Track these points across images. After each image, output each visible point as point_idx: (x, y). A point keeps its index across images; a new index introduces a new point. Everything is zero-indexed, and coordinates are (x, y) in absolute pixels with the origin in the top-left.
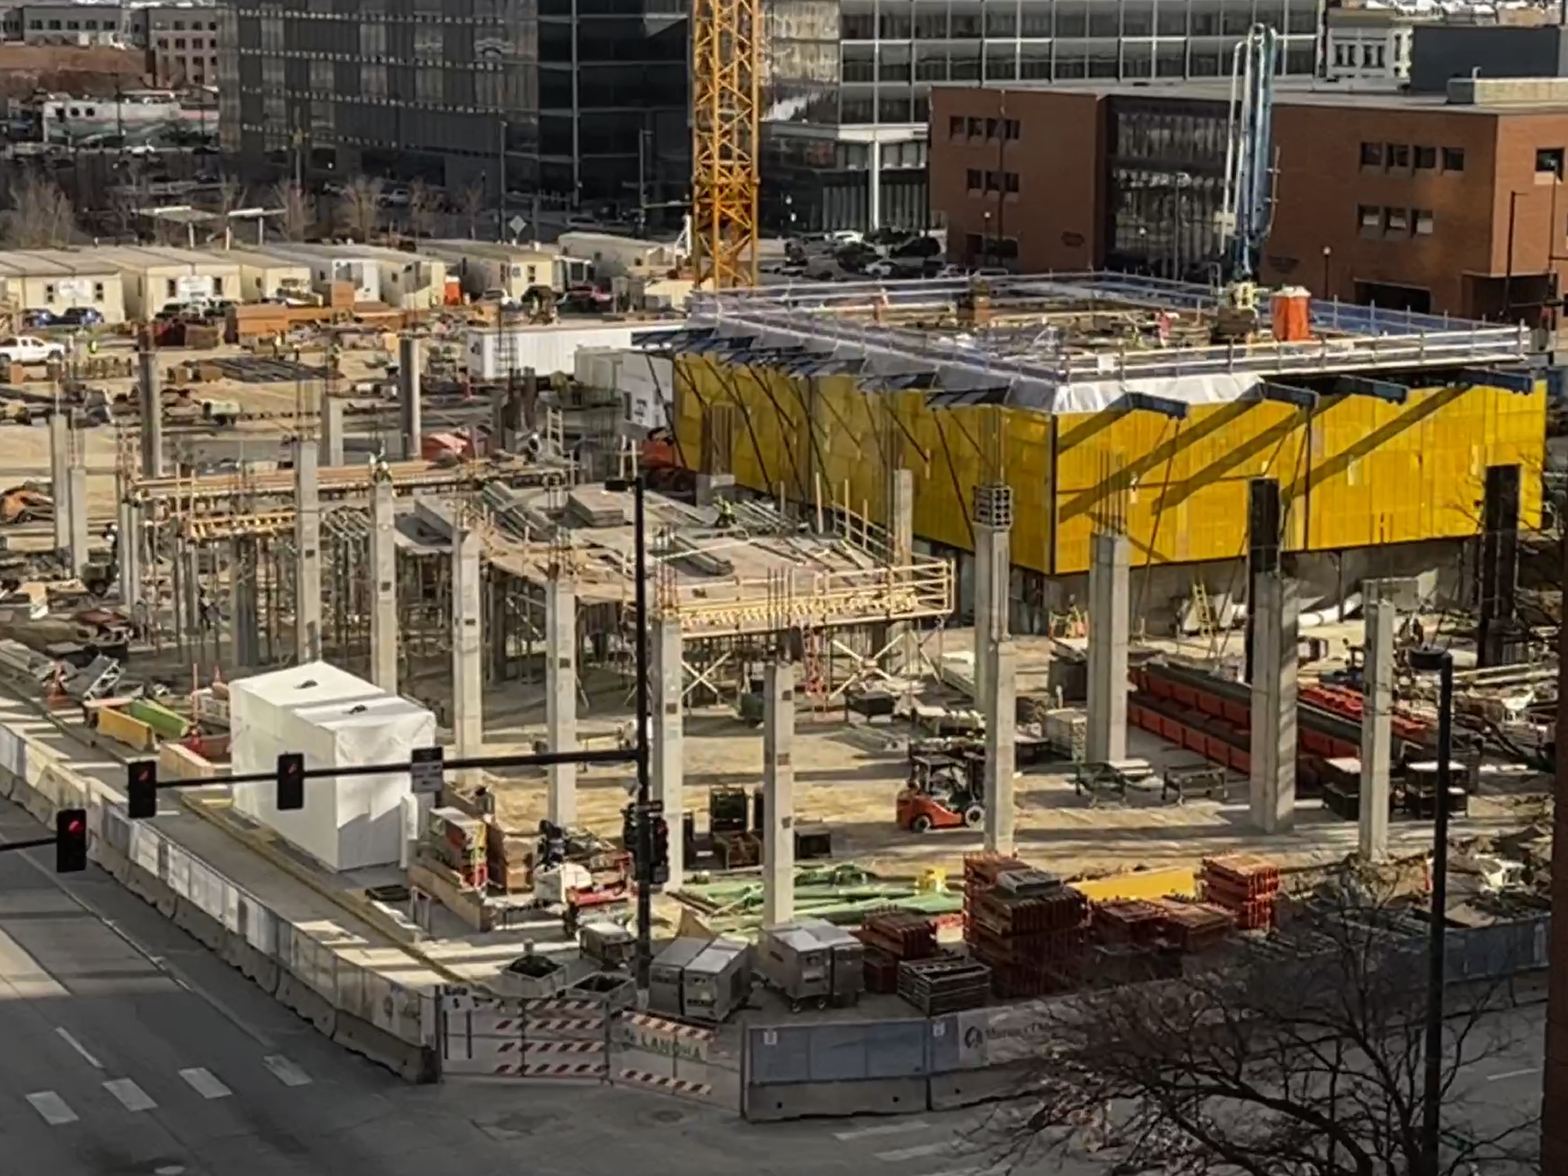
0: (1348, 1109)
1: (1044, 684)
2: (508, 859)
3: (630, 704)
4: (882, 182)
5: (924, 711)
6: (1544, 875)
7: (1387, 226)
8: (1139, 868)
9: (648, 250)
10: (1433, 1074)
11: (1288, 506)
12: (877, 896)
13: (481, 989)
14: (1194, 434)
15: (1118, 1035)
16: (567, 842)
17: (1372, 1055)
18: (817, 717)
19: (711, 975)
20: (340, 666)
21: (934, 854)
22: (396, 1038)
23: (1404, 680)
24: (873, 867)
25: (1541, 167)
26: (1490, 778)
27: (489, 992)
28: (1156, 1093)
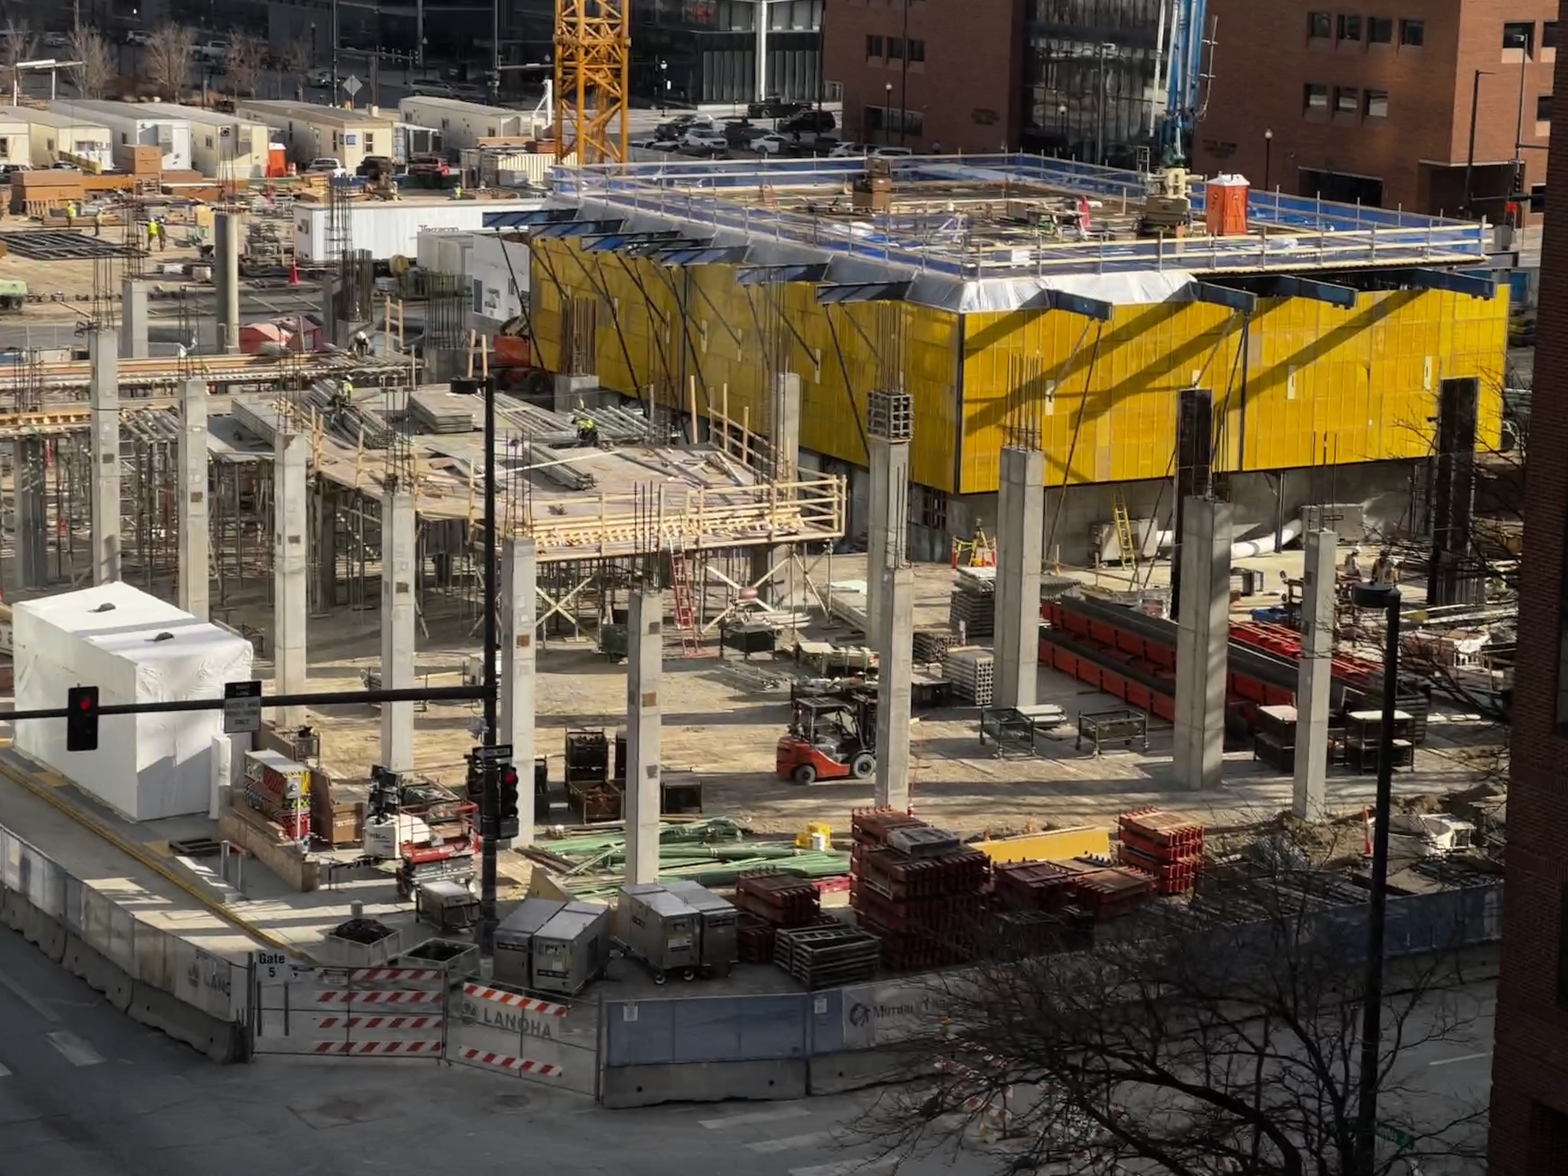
0: (1275, 1096)
1: (946, 619)
2: (335, 809)
3: (476, 635)
4: (770, 48)
5: (809, 647)
6: (1498, 838)
7: (1337, 108)
8: (1049, 828)
9: (503, 118)
10: (1370, 1060)
11: (1221, 422)
12: (753, 855)
13: (302, 956)
14: (1117, 339)
15: (1022, 1012)
16: (403, 790)
17: (1302, 1035)
18: (689, 652)
19: (563, 942)
20: (141, 588)
21: (818, 809)
22: (202, 1012)
23: (1347, 620)
24: (749, 822)
25: (1509, 43)
26: (1440, 729)
27: (310, 960)
28: (1063, 1079)
